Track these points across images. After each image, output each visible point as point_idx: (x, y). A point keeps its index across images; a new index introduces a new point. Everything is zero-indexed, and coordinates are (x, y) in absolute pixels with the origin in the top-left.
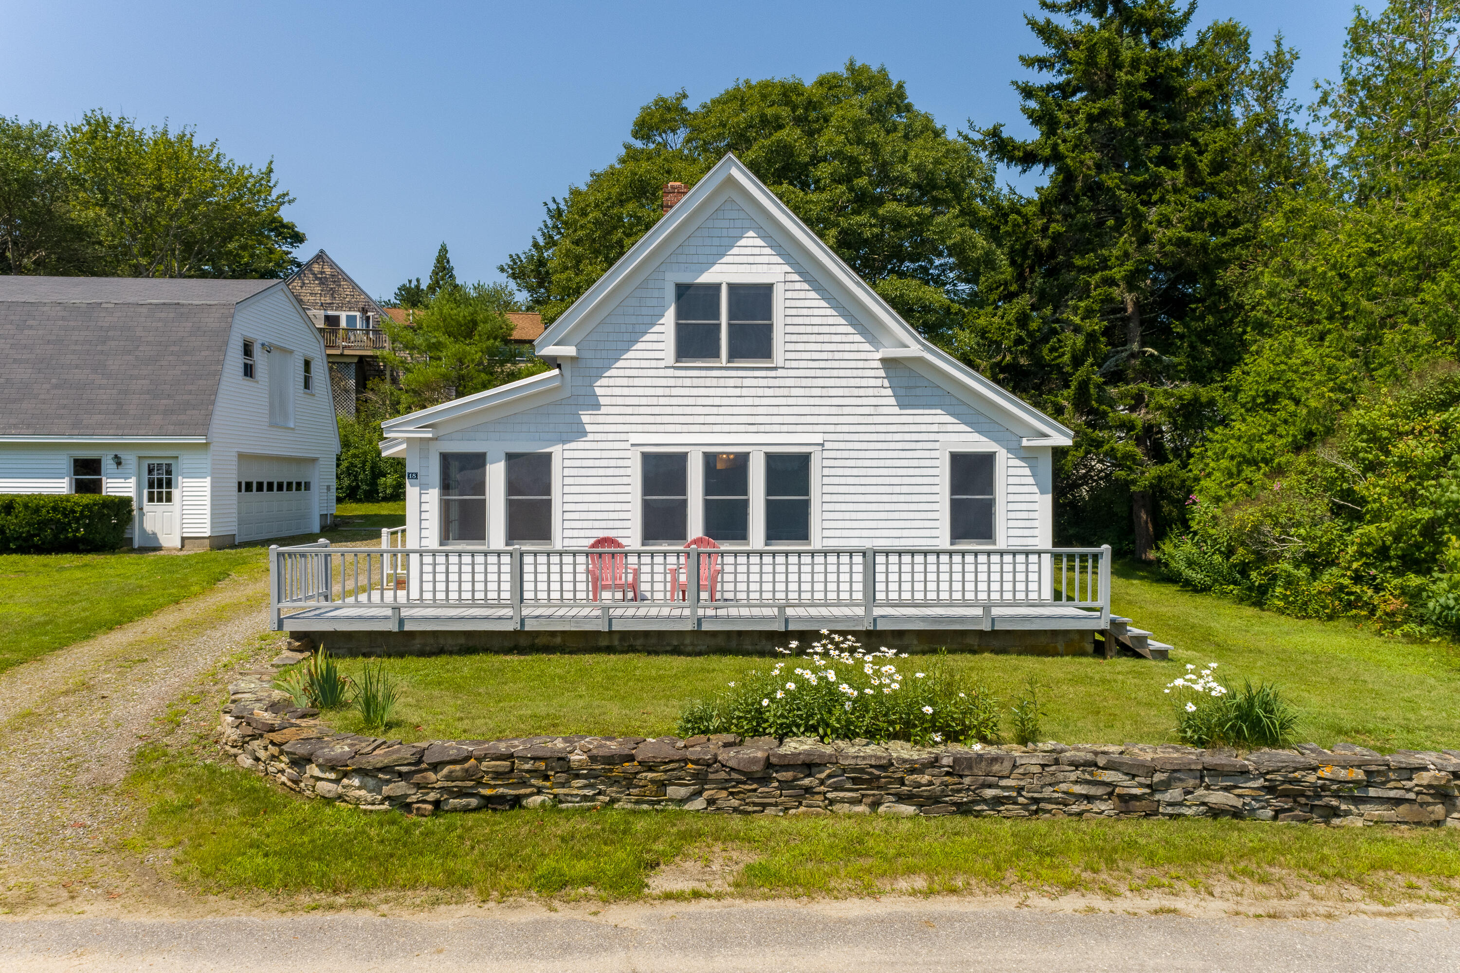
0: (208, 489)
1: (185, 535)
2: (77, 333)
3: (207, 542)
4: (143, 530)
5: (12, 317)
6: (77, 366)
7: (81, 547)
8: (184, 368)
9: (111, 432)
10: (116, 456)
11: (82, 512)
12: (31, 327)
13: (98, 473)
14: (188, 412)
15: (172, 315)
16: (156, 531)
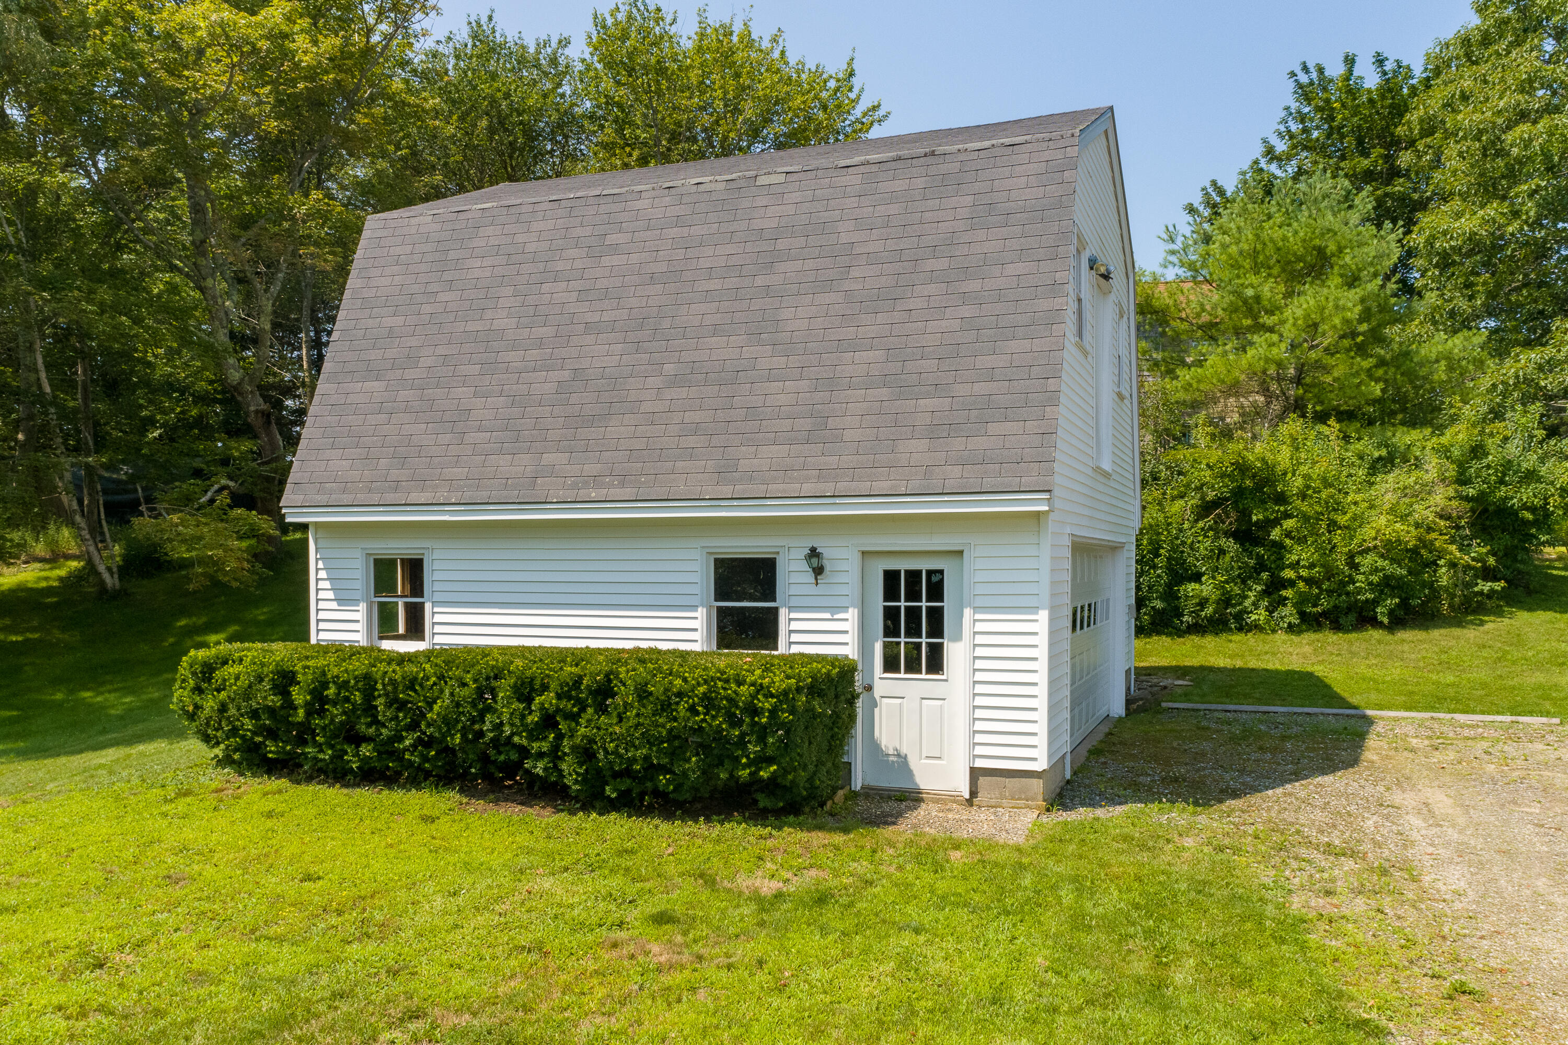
0: (1043, 640)
1: (980, 763)
2: (709, 251)
3: (1037, 786)
4: (874, 746)
5: (578, 232)
6: (716, 330)
7: (764, 801)
8: (966, 311)
9: (807, 489)
10: (814, 553)
11: (773, 712)
12: (615, 249)
13: (769, 591)
14: (993, 428)
15: (920, 183)
16: (904, 750)
